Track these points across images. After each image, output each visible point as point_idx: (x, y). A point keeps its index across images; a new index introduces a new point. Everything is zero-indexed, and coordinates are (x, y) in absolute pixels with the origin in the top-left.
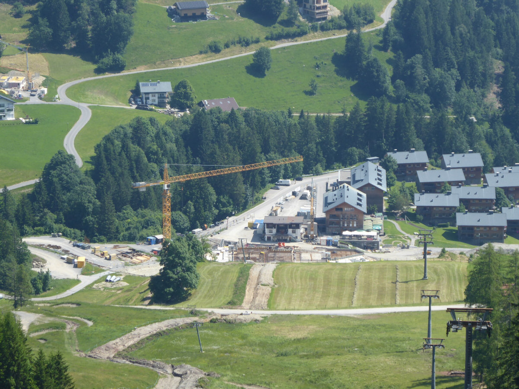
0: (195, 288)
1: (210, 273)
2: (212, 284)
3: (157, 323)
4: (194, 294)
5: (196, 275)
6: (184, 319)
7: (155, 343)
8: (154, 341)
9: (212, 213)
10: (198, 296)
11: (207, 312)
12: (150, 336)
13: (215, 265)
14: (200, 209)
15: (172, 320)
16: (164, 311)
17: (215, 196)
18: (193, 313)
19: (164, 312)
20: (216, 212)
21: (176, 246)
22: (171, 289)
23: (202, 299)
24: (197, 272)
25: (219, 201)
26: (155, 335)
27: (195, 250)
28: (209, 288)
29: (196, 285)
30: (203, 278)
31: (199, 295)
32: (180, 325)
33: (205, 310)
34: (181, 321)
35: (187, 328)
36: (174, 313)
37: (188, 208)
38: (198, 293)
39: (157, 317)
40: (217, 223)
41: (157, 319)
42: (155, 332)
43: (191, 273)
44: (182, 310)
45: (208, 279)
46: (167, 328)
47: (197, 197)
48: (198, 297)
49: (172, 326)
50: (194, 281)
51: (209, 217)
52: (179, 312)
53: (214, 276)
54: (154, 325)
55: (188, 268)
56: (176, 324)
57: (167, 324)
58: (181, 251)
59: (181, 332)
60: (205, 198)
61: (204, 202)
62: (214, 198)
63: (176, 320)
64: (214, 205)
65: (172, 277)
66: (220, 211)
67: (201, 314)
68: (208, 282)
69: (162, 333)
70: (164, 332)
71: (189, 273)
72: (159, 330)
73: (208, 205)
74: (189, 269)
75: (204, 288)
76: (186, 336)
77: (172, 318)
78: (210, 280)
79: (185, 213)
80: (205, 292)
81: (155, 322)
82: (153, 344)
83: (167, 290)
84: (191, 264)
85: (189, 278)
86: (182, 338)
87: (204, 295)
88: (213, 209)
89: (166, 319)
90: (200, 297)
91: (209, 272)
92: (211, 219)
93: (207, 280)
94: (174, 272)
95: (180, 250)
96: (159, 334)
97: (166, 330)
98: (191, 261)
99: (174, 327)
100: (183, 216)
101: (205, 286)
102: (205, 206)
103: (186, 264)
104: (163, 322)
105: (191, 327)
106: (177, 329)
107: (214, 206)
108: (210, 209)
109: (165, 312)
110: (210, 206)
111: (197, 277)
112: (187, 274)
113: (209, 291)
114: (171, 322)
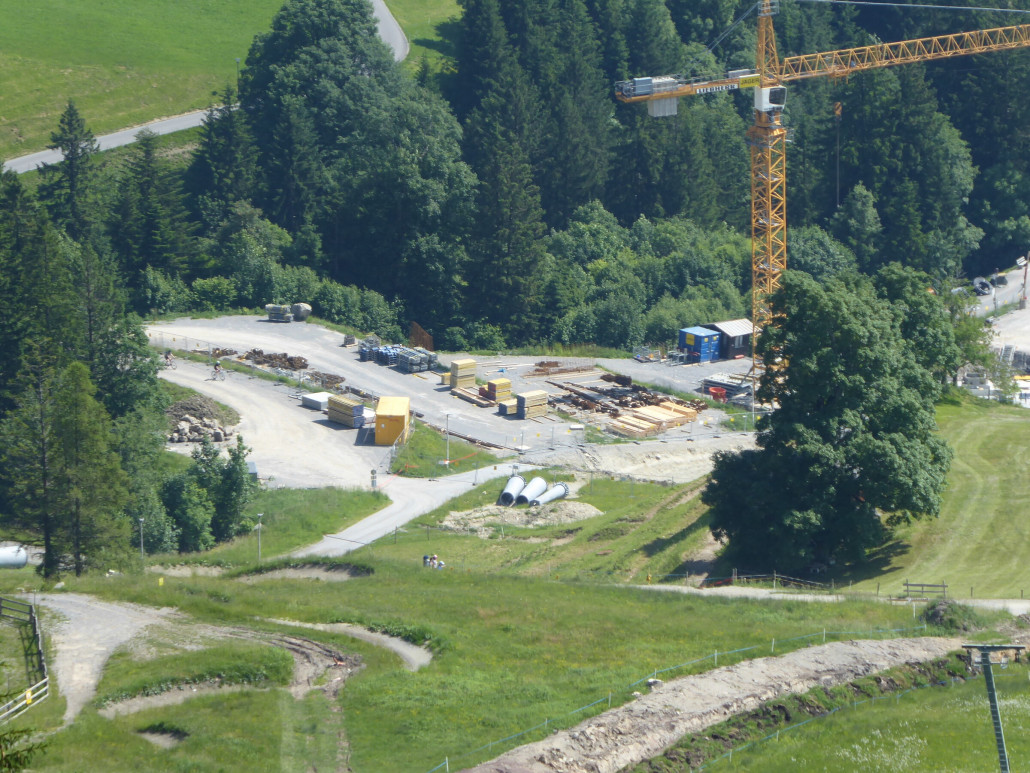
0: (929, 508)
1: (993, 451)
2: (1005, 497)
3: (760, 662)
4: (922, 542)
5: (934, 450)
6: (895, 642)
7: (759, 760)
8: (751, 750)
9: (957, 241)
10: (945, 551)
11: (1004, 614)
12: (729, 723)
13: (1011, 419)
14: (904, 219)
15: (838, 644)
16: (790, 607)
17: (968, 164)
18: (938, 618)
19: (790, 610)
20: (973, 235)
21: (837, 306)
22: (813, 517)
23: (961, 565)
24: (938, 435)
25: (983, 188)
26: (755, 715)
27: (919, 344)
28: (991, 515)
29: (933, 498)
30: (964, 473)
31: (950, 546)
32: (875, 672)
33: (996, 605)
34: (882, 654)
35: (917, 685)
36: (842, 616)
37: (851, 216)
38: (943, 540)
39: (757, 632)
40: (977, 281)
41: (759, 640)
42: (751, 705)
43: (910, 437)
44: (878, 605)
45: (983, 474)
46: (812, 684)
47: (892, 171)
48: (941, 556)
49: (839, 676)
50: (922, 478)
51: (945, 254)
52: (863, 611)
53: (1013, 463)
54: (744, 668)
55: (897, 410)
56: (861, 668)
57: (813, 667)
58: (862, 331)
59: (889, 703)
60: (928, 176)
61: (923, 193)
62: (965, 174)
63: (854, 650)
64: (964, 207)
65: (817, 459)
66: (990, 231)
67: (978, 623)
68: (985, 492)
69: (791, 707)
70: (800, 700)
71: (898, 437)
72: (770, 694)
73: (938, 205)
74: (899, 420)
75: (967, 514)
76: (920, 727)
77: (833, 637)
78: (994, 480)
79: (842, 234)
80: (979, 534)
81: (750, 656)
82: (744, 763)
83: (796, 519)
84: (910, 396)
85: (898, 460)
86: (900, 732)
87: (970, 547)
88: (962, 221)
89: (807, 643)
90: (955, 556)
91: (984, 444)
92: (951, 263)
93: (979, 480)
94: (827, 437)
95: (855, 325)
96: (774, 714)
97: (812, 691)
98: (910, 382)
99: (850, 679)
100: (835, 247)
101: (972, 506)
102: (926, 211)
103: (885, 393)
104: (790, 657)
105: (935, 681)
106: (865, 687)
107: (967, 210)
108: (949, 223)
109: (796, 614)
110: (947, 209)
111: (937, 459)
112: (893, 442)
113: (992, 527)
114: (833, 656)
